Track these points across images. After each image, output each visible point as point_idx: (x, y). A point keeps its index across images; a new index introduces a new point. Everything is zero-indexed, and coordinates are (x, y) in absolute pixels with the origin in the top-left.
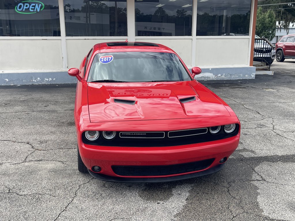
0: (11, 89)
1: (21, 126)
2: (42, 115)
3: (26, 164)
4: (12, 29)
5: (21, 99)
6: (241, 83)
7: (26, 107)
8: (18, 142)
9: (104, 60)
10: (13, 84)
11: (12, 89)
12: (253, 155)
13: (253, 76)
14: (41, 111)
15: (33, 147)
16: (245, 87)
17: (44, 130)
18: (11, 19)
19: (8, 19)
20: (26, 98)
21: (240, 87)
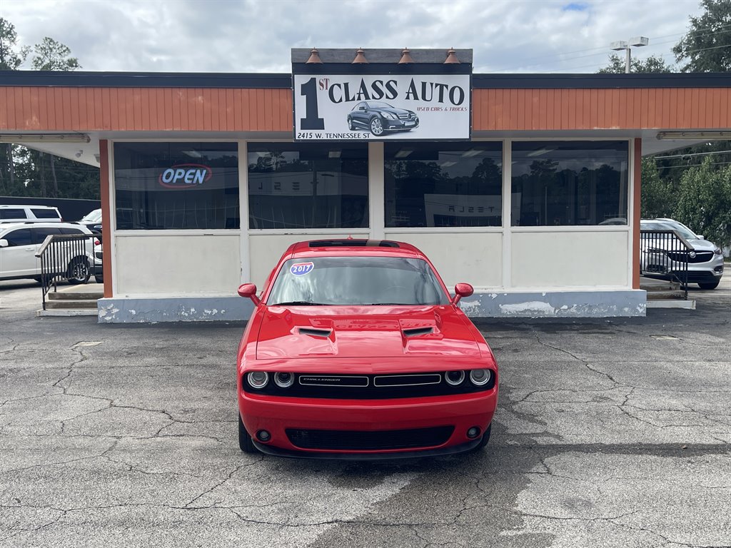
0: (139, 330)
1: (154, 387)
2: (192, 371)
3: (159, 439)
4: (150, 211)
5: (157, 346)
6: (610, 324)
7: (164, 359)
8: (147, 410)
9: (297, 270)
10: (144, 319)
11: (142, 329)
12: (554, 441)
13: (641, 310)
14: (191, 366)
15: (171, 418)
16: (614, 331)
17: (192, 394)
18: (149, 190)
19: (143, 190)
20: (165, 344)
21: (603, 331)
